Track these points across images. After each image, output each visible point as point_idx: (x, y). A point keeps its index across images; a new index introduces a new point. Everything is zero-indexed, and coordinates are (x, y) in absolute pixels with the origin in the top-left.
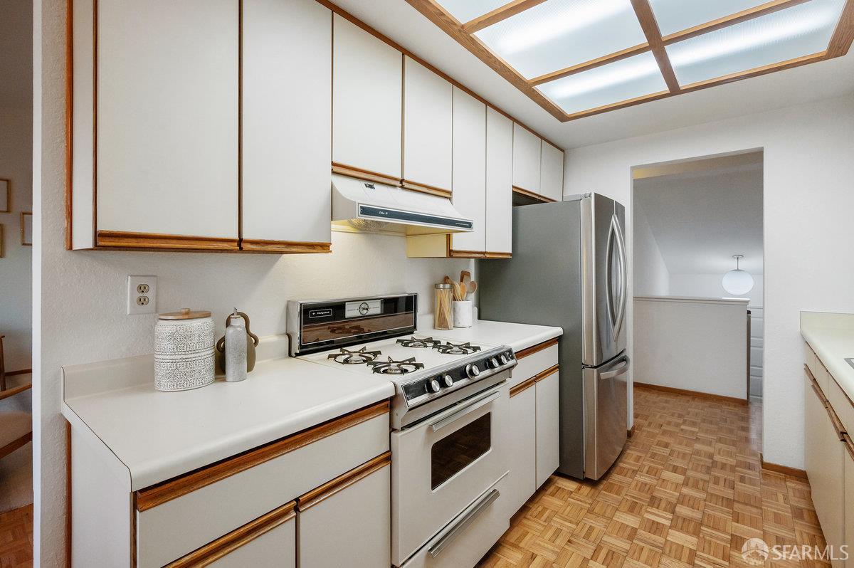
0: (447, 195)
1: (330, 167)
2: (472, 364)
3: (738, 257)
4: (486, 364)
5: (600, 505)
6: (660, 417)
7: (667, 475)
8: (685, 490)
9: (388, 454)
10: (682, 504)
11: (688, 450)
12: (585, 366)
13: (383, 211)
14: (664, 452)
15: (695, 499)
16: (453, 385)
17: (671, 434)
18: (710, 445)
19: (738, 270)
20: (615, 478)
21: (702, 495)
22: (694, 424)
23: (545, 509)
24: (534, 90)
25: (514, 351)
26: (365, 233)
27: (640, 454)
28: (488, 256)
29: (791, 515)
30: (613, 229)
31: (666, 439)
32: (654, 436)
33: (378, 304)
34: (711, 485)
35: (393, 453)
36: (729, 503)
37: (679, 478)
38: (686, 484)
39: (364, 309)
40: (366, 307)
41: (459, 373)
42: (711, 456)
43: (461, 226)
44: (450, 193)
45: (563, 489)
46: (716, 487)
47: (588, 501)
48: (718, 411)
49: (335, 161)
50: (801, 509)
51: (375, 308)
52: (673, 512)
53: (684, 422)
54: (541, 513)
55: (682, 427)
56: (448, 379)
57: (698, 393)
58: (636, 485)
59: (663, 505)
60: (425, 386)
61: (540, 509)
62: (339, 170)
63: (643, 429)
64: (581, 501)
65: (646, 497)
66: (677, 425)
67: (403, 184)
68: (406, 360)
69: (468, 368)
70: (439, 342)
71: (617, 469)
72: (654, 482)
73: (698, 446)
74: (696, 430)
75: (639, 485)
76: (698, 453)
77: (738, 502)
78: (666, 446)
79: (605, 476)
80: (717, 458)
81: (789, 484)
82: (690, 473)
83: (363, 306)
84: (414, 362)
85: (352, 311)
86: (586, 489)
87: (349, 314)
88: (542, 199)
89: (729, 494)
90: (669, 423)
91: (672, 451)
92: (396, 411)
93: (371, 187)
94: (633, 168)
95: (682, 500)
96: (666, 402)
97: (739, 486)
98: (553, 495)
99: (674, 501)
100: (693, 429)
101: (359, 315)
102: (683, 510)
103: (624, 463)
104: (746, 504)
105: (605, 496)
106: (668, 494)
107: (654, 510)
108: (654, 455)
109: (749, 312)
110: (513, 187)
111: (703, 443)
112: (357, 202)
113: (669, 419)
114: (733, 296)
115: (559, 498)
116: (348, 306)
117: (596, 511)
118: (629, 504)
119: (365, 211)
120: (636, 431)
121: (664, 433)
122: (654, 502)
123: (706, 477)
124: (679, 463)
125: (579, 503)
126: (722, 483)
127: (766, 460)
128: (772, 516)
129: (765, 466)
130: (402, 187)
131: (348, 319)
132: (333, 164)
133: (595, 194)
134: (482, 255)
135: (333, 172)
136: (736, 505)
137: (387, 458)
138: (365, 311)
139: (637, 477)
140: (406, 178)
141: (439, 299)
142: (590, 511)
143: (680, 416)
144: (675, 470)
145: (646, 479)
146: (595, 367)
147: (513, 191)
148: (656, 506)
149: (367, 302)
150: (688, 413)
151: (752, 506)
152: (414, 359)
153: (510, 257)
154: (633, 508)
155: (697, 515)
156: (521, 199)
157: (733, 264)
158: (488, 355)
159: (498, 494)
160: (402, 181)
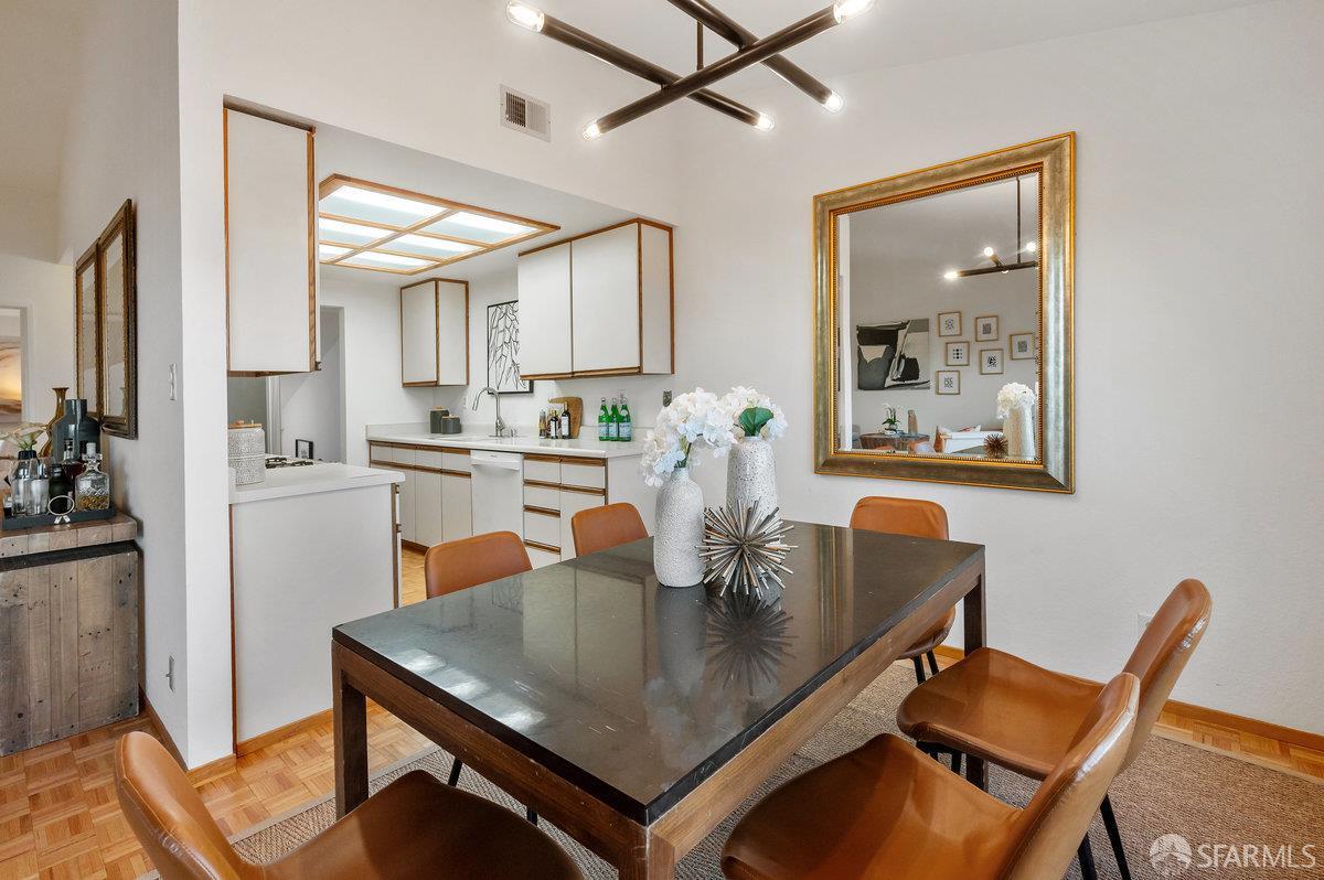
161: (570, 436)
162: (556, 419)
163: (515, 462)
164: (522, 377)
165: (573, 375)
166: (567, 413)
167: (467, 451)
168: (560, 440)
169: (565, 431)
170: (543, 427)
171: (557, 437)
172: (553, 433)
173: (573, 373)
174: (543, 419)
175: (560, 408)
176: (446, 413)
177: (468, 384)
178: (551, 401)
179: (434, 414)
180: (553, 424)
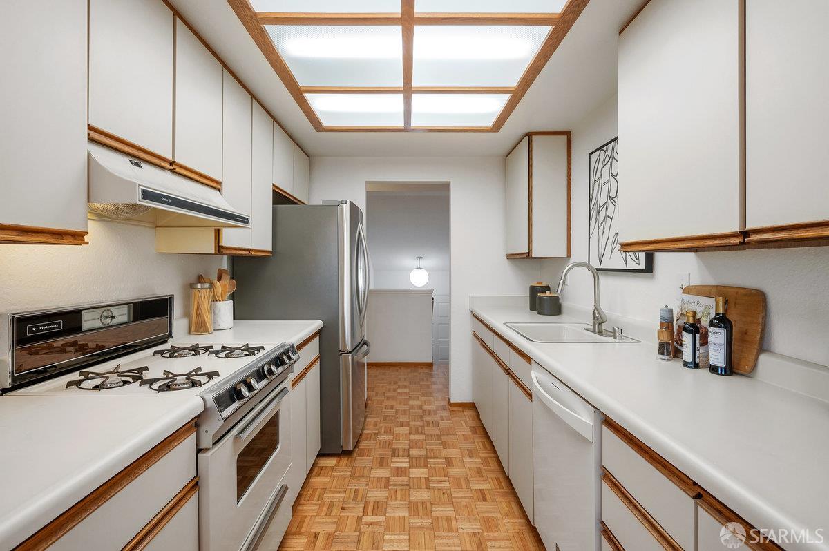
0: (216, 185)
1: (86, 131)
2: (269, 363)
3: (420, 258)
4: (278, 361)
5: (358, 469)
6: (383, 387)
7: (399, 429)
8: (412, 437)
9: (196, 480)
10: (412, 448)
11: (405, 407)
12: (342, 353)
13: (166, 197)
14: (391, 413)
15: (419, 441)
16: (258, 386)
17: (392, 398)
18: (418, 400)
19: (419, 268)
20: (364, 443)
21: (422, 437)
22: (405, 387)
23: (315, 490)
24: (303, 97)
25: (295, 346)
26: (104, 221)
27: (375, 419)
28: (253, 253)
29: (470, 433)
30: (359, 233)
31: (391, 403)
32: (381, 402)
33: (125, 309)
34: (426, 428)
35: (201, 478)
36: (438, 436)
37: (406, 429)
38: (411, 432)
39: (106, 317)
40: (110, 314)
41: (260, 375)
42: (420, 407)
43: (241, 221)
44: (220, 183)
45: (326, 467)
46: (429, 428)
47: (348, 470)
48: (417, 374)
49: (93, 124)
50: (474, 427)
51: (122, 315)
52: (408, 456)
53: (399, 387)
54: (312, 495)
55: (399, 391)
56: (253, 382)
57: (403, 363)
58: (380, 444)
59: (401, 453)
60: (234, 394)
61: (310, 492)
62: (98, 137)
63: (374, 398)
64: (343, 472)
65: (388, 451)
66: (395, 390)
67: (173, 167)
68: (192, 372)
69: (265, 369)
70: (212, 347)
71: (363, 436)
72: (391, 438)
73: (411, 402)
74: (408, 391)
75: (382, 443)
76: (412, 407)
77: (444, 434)
78: (392, 407)
79: (356, 445)
80: (425, 408)
81: (465, 413)
82: (412, 424)
83: (105, 314)
84: (200, 373)
85: (89, 321)
86: (344, 461)
87: (86, 325)
88: (295, 200)
89: (437, 430)
90: (389, 390)
91: (397, 410)
92: (203, 429)
93: (137, 165)
94: (367, 183)
95: (413, 444)
96: (383, 374)
97: (441, 423)
98: (318, 475)
99: (407, 447)
100: (405, 391)
101: (101, 325)
102: (414, 452)
103: (367, 429)
104: (448, 434)
105: (361, 461)
106: (402, 444)
107: (396, 459)
108: (385, 417)
109: (433, 298)
110: (274, 185)
111: (414, 400)
112: (138, 183)
113: (388, 387)
114: (417, 287)
115: (324, 476)
116: (86, 316)
117: (357, 475)
118: (378, 461)
119: (147, 195)
120: (369, 402)
121: (388, 398)
122: (395, 453)
123: (421, 424)
124: (403, 418)
125: (341, 474)
126: (431, 424)
127: (452, 401)
128: (462, 437)
129: (451, 405)
130: (173, 171)
131: (86, 331)
132: (90, 128)
133: (350, 202)
134: (248, 252)
135: (91, 140)
136: (442, 437)
137: (195, 485)
138: (108, 320)
139: (379, 438)
140: (178, 160)
141: (196, 302)
142: (353, 477)
143: (395, 383)
144: (402, 424)
145: (384, 437)
146: (350, 352)
147: (273, 190)
148: (396, 455)
149: (111, 308)
150: (400, 379)
151: (451, 434)
152: (199, 369)
153: (269, 255)
154: (382, 463)
155: (423, 452)
156: (280, 198)
157: (416, 263)
158: (277, 353)
159: (287, 488)
160: (172, 163)
161: (730, 369)
162: (694, 328)
163: (585, 420)
164: (624, 245)
165: (745, 239)
166: (721, 320)
167: (528, 359)
168: (704, 373)
169: (718, 356)
170: (666, 339)
171: (696, 366)
172: (687, 355)
173: (745, 234)
174: (667, 323)
175: (706, 308)
176: (547, 288)
177: (569, 255)
178: (687, 290)
179: (534, 291)
180: (687, 338)
